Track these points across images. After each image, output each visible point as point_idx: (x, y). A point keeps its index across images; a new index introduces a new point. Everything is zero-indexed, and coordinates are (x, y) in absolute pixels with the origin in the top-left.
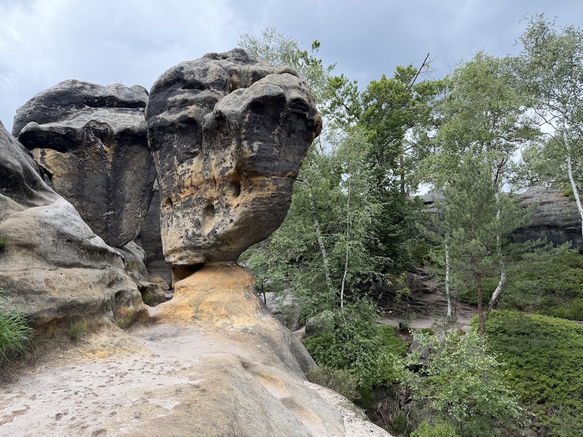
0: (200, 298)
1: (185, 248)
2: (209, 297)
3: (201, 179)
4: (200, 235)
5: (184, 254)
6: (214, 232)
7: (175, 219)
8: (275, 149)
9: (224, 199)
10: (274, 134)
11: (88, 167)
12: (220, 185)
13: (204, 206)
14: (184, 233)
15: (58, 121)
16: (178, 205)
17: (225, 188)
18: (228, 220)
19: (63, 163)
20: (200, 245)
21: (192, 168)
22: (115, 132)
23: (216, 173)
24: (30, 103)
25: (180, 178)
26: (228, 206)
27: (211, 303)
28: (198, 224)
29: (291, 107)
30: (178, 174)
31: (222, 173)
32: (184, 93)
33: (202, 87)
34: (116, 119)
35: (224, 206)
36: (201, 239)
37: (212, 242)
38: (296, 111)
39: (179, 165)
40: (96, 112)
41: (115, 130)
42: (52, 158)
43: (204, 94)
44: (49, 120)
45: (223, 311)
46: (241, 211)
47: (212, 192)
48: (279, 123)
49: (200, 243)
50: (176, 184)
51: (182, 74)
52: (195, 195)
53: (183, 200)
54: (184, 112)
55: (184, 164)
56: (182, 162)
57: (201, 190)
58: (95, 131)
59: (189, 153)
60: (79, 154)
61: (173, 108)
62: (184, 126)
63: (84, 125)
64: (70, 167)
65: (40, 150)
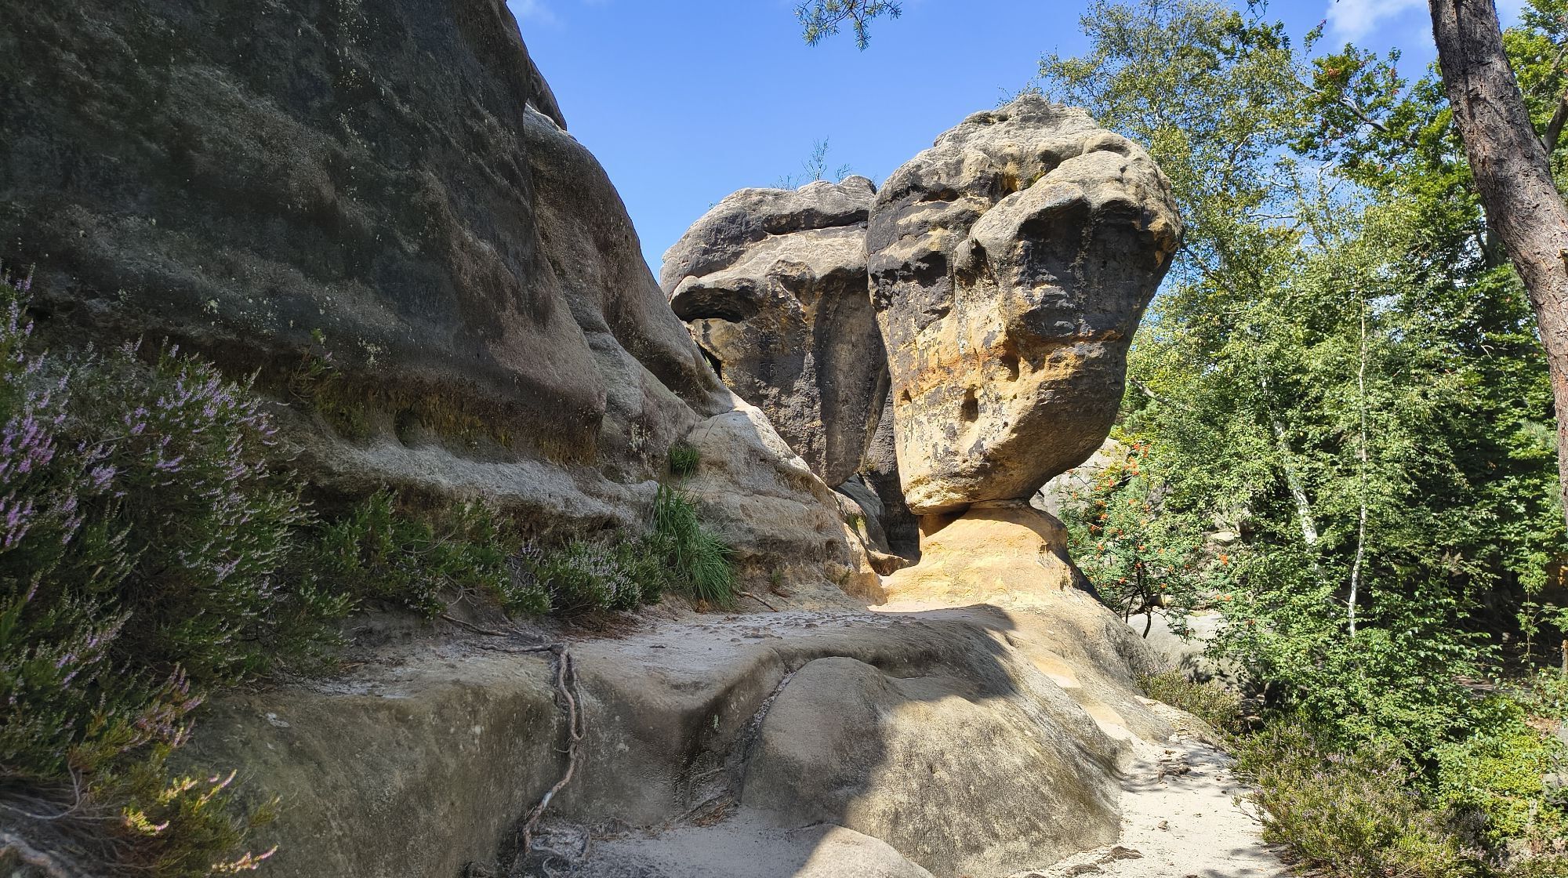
0: (963, 563)
1: (934, 477)
2: (977, 561)
3: (955, 355)
4: (956, 453)
5: (933, 486)
6: (979, 445)
7: (915, 426)
8: (1077, 292)
9: (992, 386)
10: (1073, 268)
11: (776, 343)
12: (984, 364)
13: (961, 401)
14: (930, 451)
15: (726, 268)
16: (919, 403)
17: (993, 367)
18: (1001, 424)
19: (736, 341)
20: (957, 470)
21: (939, 336)
22: (818, 277)
23: (977, 342)
24: (683, 243)
25: (921, 356)
26: (998, 399)
27: (980, 570)
28: (953, 434)
29: (1103, 216)
30: (917, 349)
31: (987, 342)
32: (924, 208)
33: (952, 195)
34: (819, 252)
35: (993, 399)
36: (959, 459)
37: (978, 464)
38: (1112, 221)
39: (919, 333)
40: (784, 244)
41: (819, 273)
42: (719, 333)
43: (956, 206)
44: (713, 267)
45: (999, 583)
46: (1020, 406)
47: (973, 377)
48: (1082, 247)
49: (957, 466)
50: (915, 366)
51: (920, 177)
52: (946, 383)
53: (926, 393)
54: (923, 244)
55: (927, 331)
56: (923, 328)
57: (956, 374)
58: (785, 280)
59: (934, 312)
60: (760, 323)
61: (907, 237)
62: (924, 266)
63: (766, 271)
64: (748, 346)
65: (701, 322)
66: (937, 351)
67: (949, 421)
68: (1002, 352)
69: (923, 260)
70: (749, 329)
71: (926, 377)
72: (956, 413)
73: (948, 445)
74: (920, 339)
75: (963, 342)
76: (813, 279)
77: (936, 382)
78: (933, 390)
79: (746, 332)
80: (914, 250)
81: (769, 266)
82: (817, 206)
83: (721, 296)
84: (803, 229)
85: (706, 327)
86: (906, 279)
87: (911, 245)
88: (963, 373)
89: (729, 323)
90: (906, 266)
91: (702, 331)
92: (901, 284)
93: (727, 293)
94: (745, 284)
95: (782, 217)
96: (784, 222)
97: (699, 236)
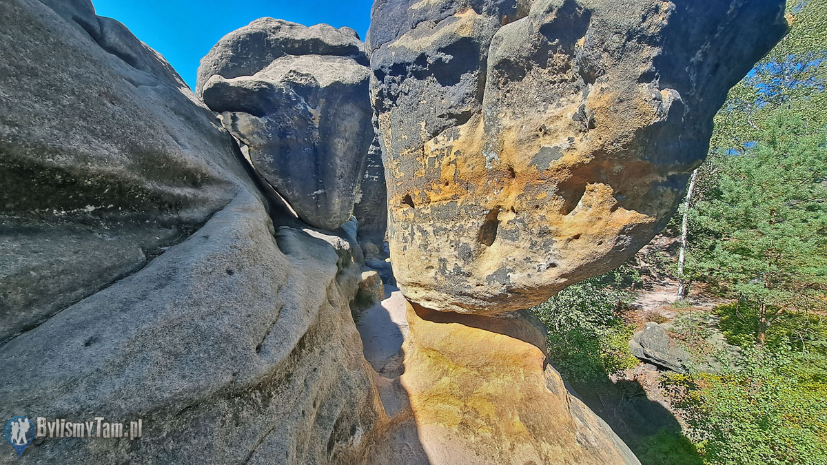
0: (469, 384)
1: (437, 287)
3: (479, 169)
4: (469, 275)
6: (501, 275)
7: (418, 233)
9: (536, 216)
11: (291, 135)
12: (529, 187)
13: (481, 221)
15: (250, 74)
16: (424, 212)
18: (544, 262)
19: (260, 131)
20: (468, 290)
21: (456, 145)
22: (322, 87)
23: (517, 159)
25: (432, 164)
26: (545, 233)
28: (466, 254)
30: (426, 156)
31: (539, 160)
34: (322, 69)
35: (535, 230)
36: (472, 281)
37: (497, 292)
39: (429, 138)
40: (296, 61)
41: (323, 83)
42: (245, 124)
44: (238, 73)
45: (518, 424)
47: (500, 197)
49: (469, 287)
50: (421, 174)
52: (462, 199)
53: (436, 204)
54: (446, 29)
55: (440, 138)
56: (435, 134)
57: (478, 191)
58: (296, 86)
59: (451, 116)
60: (278, 119)
61: (422, 25)
62: (447, 58)
63: (281, 78)
64: (270, 135)
65: (229, 114)
66: (454, 162)
67: (463, 240)
68: (565, 176)
69: (445, 50)
70: (269, 123)
71: (435, 187)
72: (473, 234)
73: (460, 264)
74: (431, 145)
75: (492, 155)
76: (318, 87)
77: (449, 196)
78: (445, 203)
79: (267, 124)
80: (436, 36)
81: (283, 75)
82: (321, 38)
83: (245, 95)
84: (311, 54)
85: (234, 118)
86: (420, 76)
87: (428, 34)
88: (487, 191)
89: (254, 117)
90: (422, 59)
91: (230, 122)
92: (411, 81)
93: (249, 92)
94: (264, 86)
95: (295, 41)
96: (297, 46)
97: (227, 46)
